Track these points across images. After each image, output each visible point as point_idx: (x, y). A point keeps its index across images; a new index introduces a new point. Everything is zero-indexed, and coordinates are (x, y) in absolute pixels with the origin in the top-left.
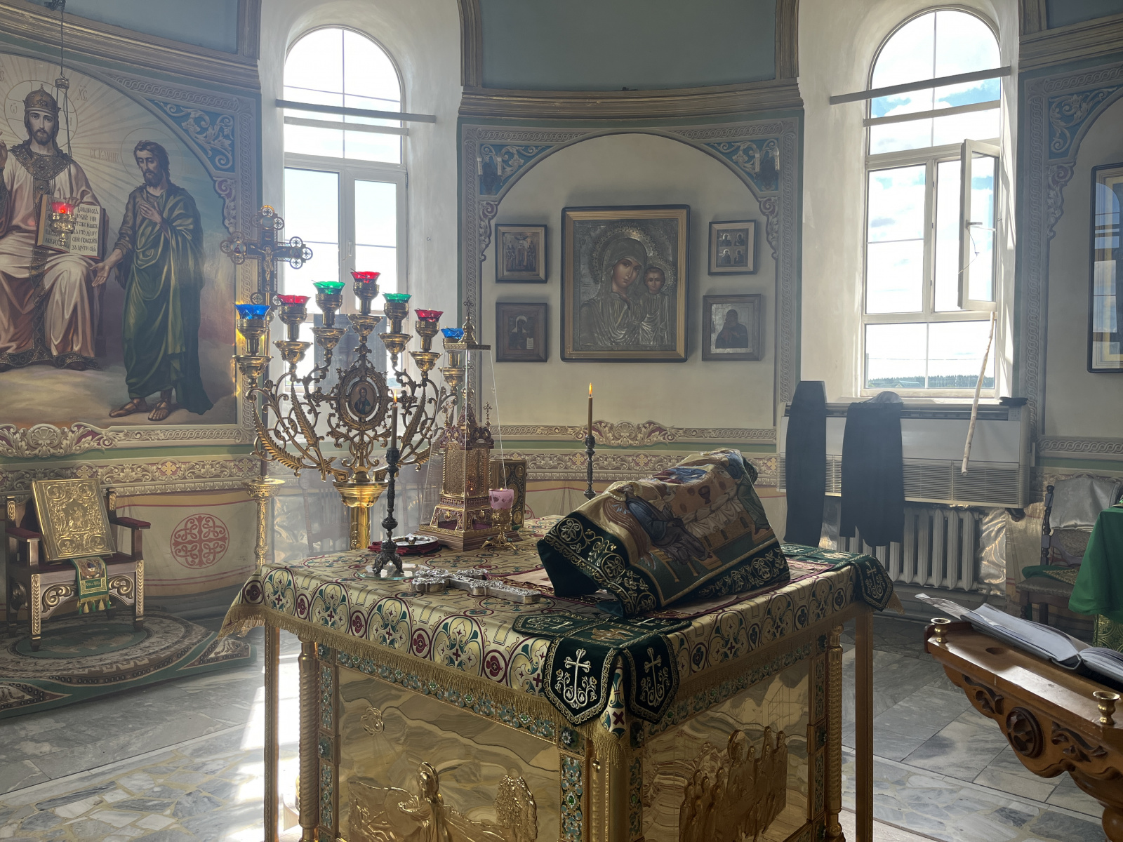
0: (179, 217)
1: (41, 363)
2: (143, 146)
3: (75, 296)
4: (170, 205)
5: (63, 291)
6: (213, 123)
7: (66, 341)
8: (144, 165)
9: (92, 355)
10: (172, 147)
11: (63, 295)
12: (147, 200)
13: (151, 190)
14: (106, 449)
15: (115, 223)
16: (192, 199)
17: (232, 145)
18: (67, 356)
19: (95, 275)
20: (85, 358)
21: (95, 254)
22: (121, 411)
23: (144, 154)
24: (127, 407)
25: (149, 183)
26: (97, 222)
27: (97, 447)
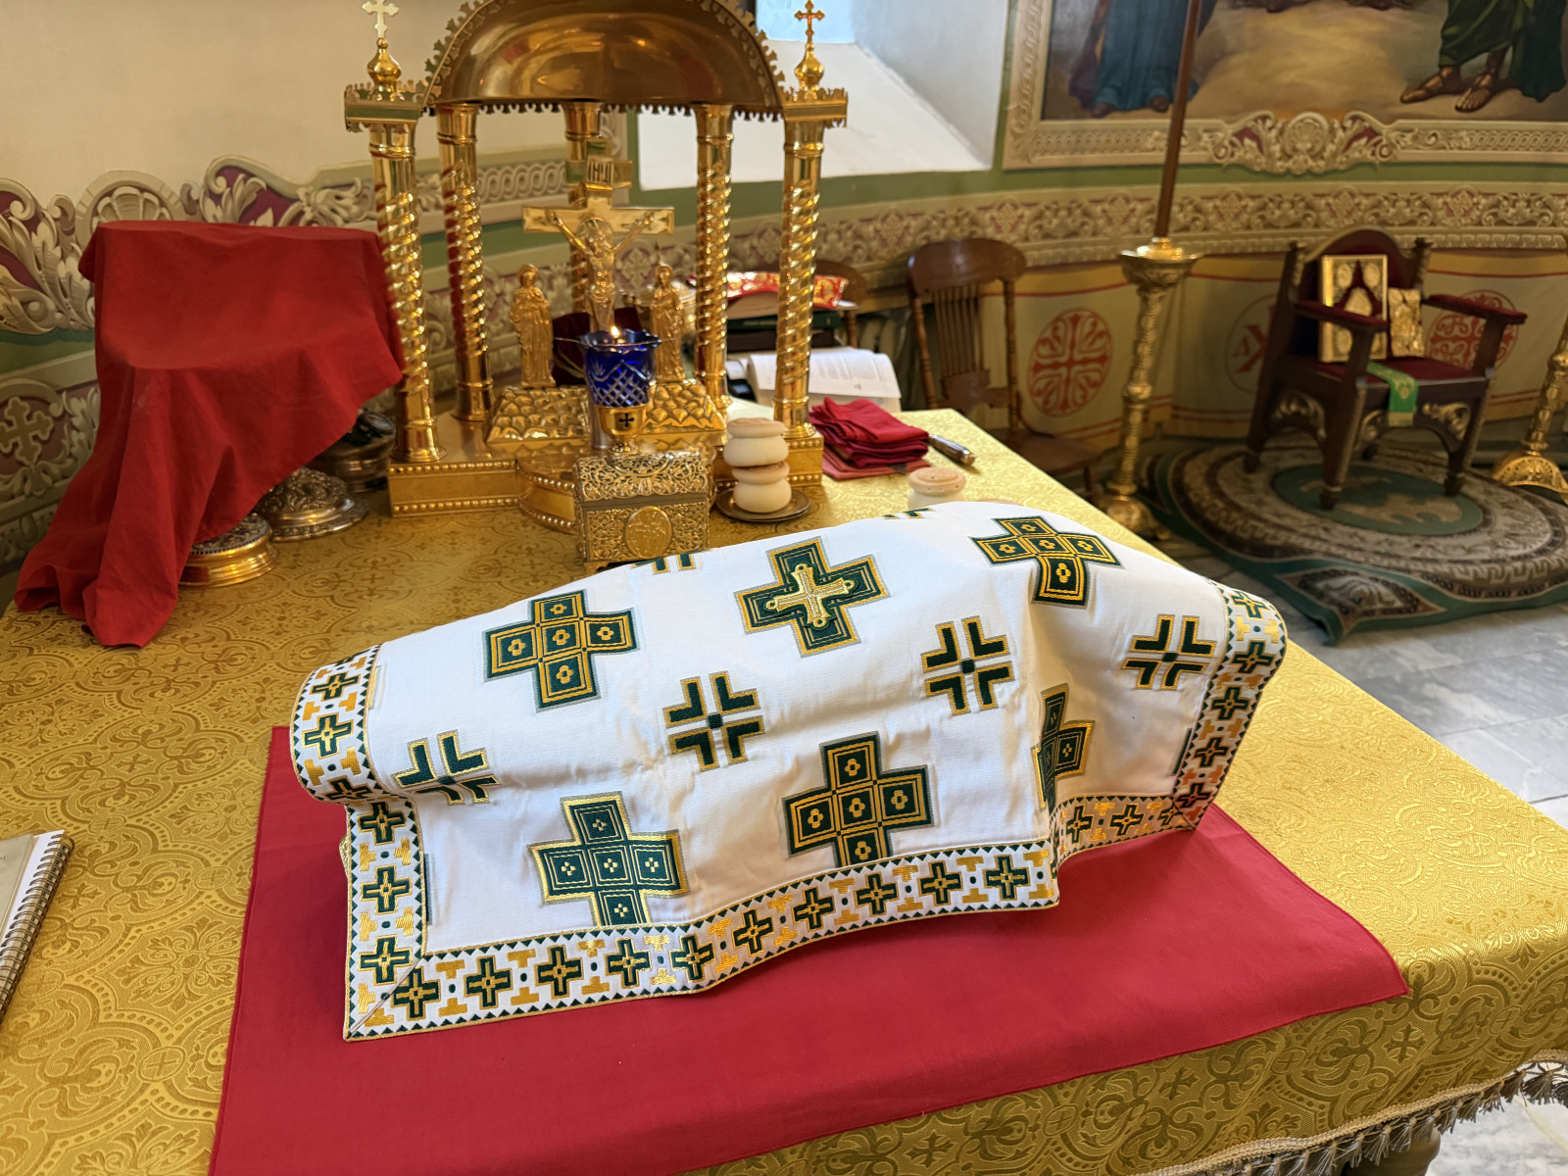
14: (1382, 164)
22: (1422, 92)
24: (1431, 84)
27: (1370, 158)
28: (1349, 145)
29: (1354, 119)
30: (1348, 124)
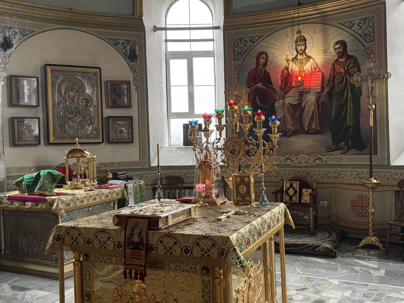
0: (352, 67)
1: (302, 133)
2: (337, 43)
3: (313, 108)
5: (309, 106)
6: (365, 23)
7: (310, 125)
9: (319, 129)
10: (349, 40)
11: (308, 108)
12: (339, 64)
13: (340, 60)
14: (324, 165)
15: (327, 76)
17: (373, 30)
18: (310, 130)
19: (320, 99)
20: (316, 130)
21: (320, 90)
22: (330, 150)
24: (332, 148)
26: (320, 78)
27: (321, 163)
28: (315, 161)
29: (315, 156)
30: (314, 157)
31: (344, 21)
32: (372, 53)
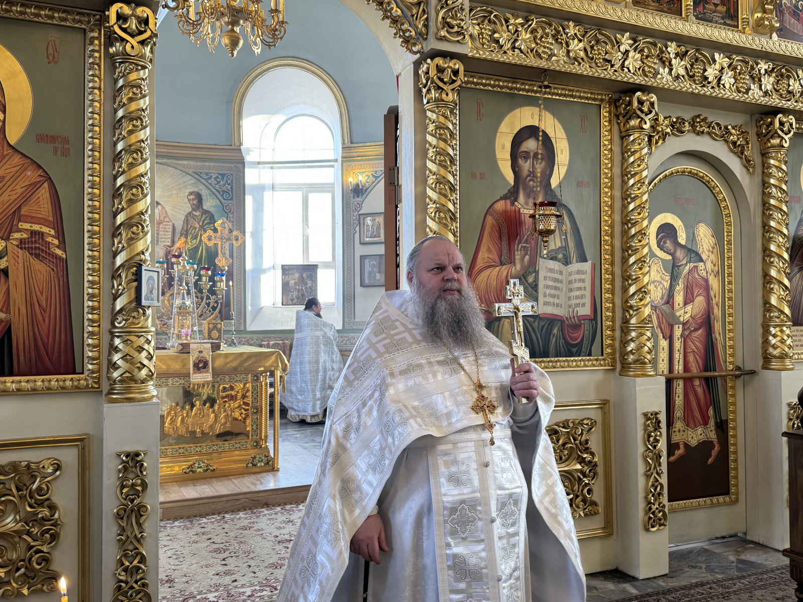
0: (208, 223)
2: (191, 193)
4: (203, 219)
6: (223, 179)
8: (191, 202)
10: (204, 192)
12: (193, 218)
13: (194, 213)
15: (179, 229)
16: (213, 215)
17: (232, 188)
19: (169, 253)
21: (169, 244)
23: (191, 197)
25: (194, 210)
26: (171, 230)
31: (200, 171)
32: (230, 212)
